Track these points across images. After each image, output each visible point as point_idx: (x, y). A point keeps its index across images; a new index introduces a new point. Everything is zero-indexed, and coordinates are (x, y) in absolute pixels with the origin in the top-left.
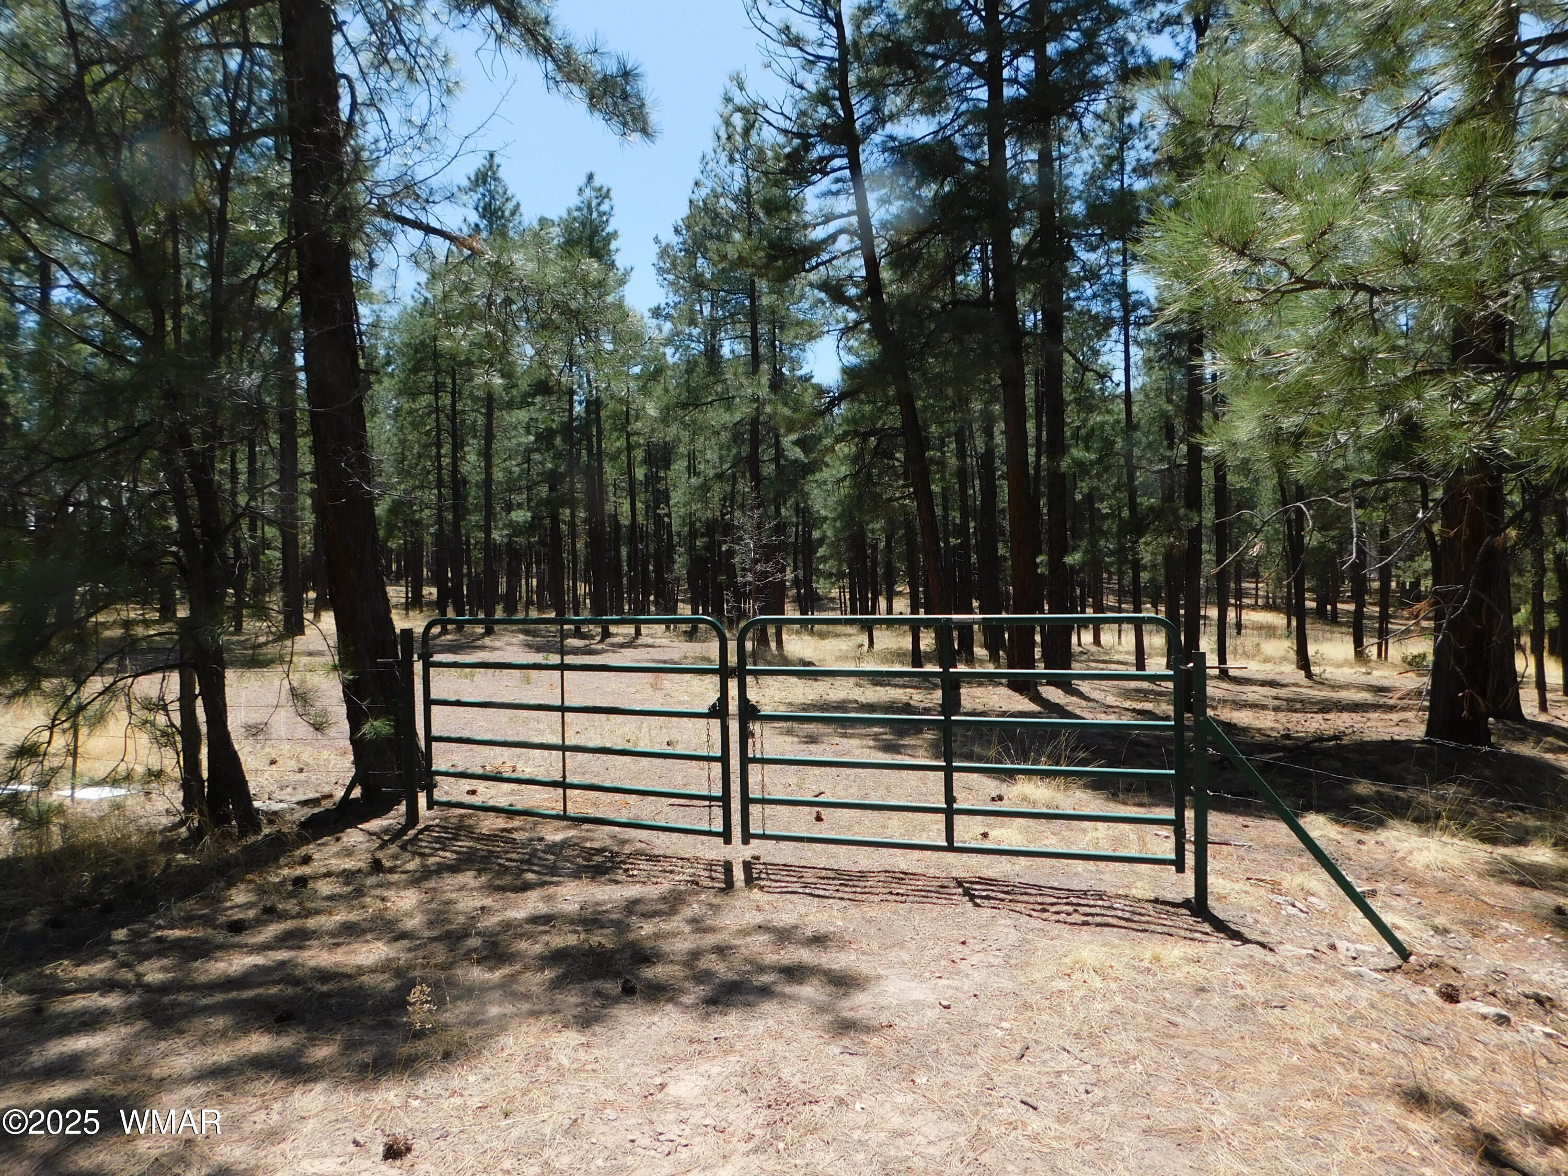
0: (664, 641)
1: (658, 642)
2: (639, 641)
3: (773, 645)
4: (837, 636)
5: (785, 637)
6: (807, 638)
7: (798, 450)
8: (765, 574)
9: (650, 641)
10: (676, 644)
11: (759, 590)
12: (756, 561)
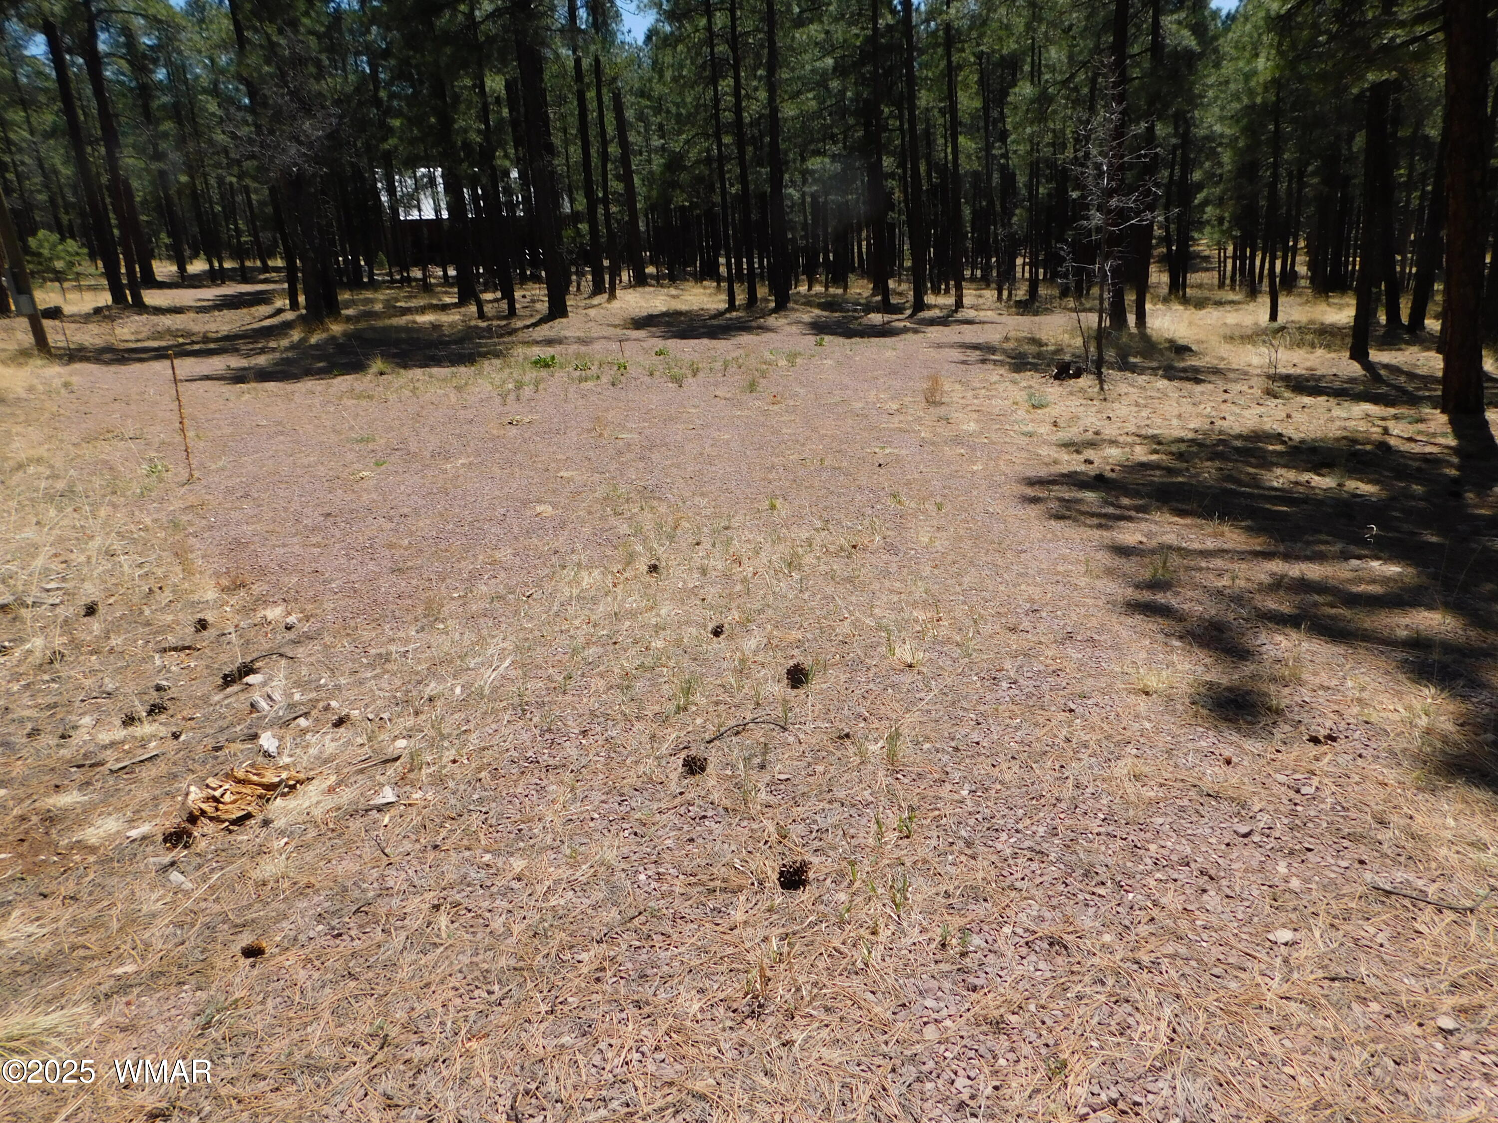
0: (990, 315)
1: (982, 315)
2: (959, 316)
3: (1131, 319)
4: (1219, 303)
5: (1148, 306)
6: (1178, 307)
7: (1186, 33)
8: (1122, 214)
9: (971, 314)
10: (1005, 319)
11: (1113, 240)
12: (1110, 193)
